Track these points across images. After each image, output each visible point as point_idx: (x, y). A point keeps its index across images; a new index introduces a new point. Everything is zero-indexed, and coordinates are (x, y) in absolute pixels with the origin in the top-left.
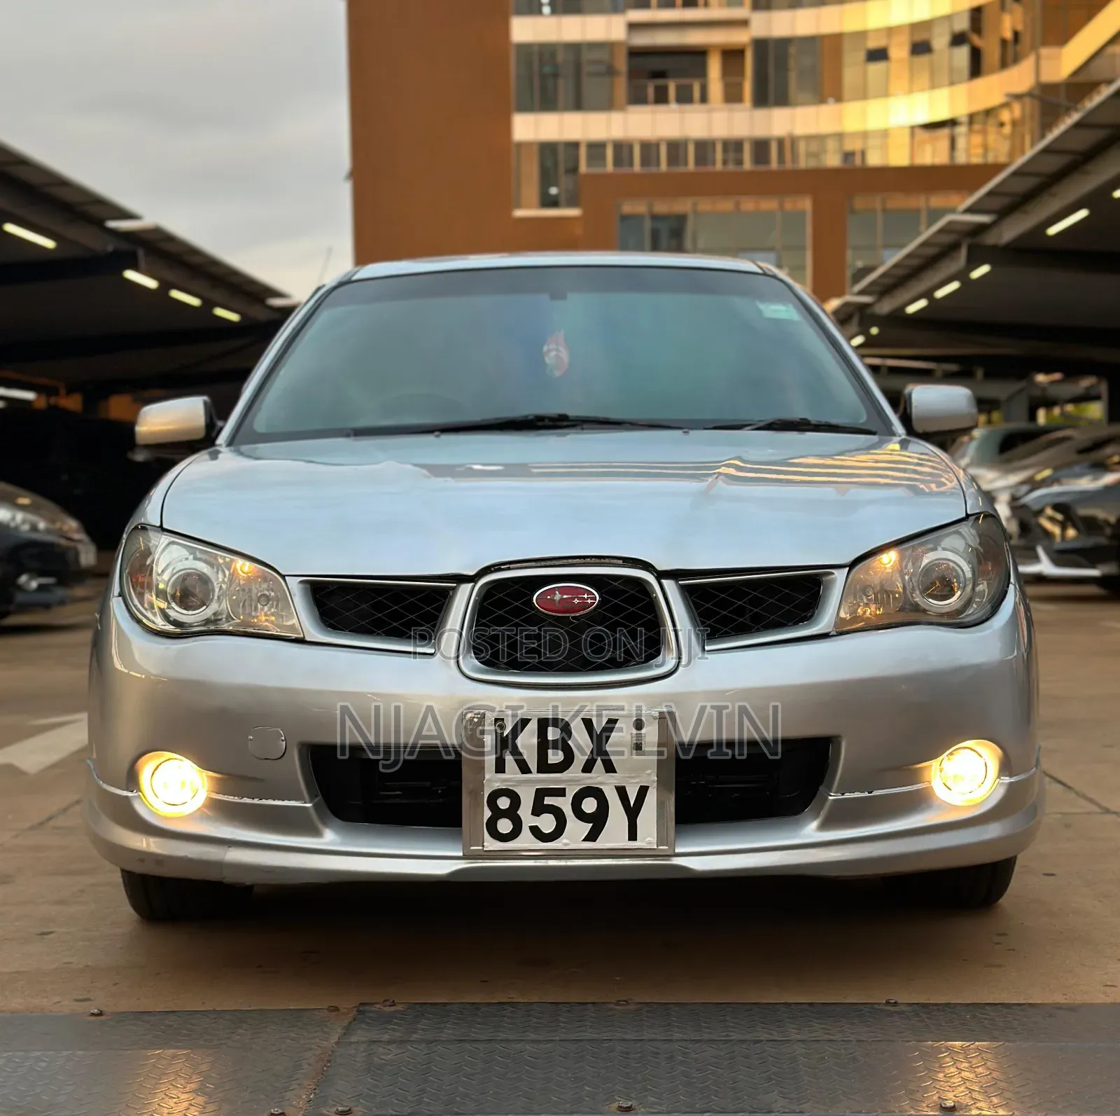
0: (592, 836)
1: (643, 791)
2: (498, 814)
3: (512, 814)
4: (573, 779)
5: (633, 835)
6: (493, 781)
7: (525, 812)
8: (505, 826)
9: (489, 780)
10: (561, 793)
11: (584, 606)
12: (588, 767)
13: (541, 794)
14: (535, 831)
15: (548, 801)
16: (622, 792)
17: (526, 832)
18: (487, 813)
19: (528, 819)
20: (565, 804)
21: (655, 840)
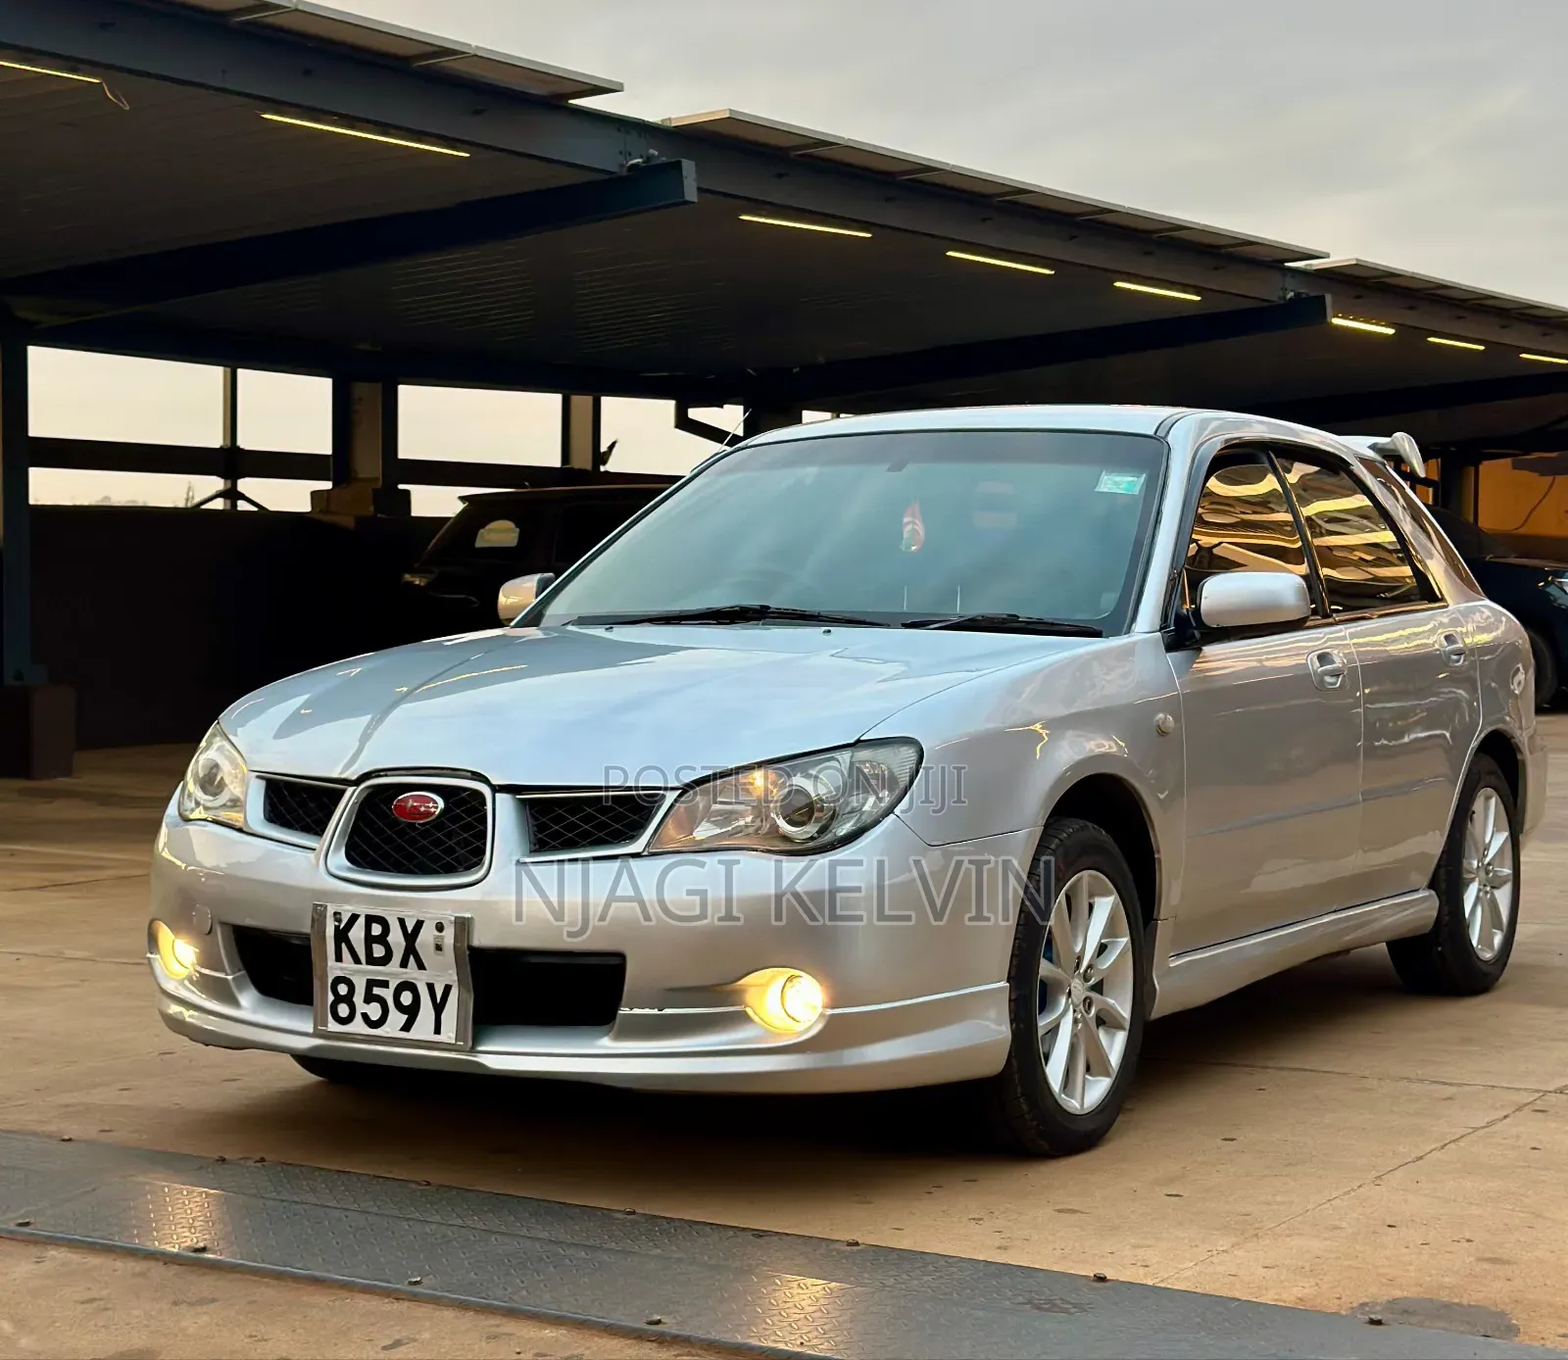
0: (407, 1027)
1: (447, 989)
2: (339, 999)
3: (349, 1000)
4: (393, 972)
5: (437, 1031)
6: (334, 970)
7: (359, 998)
8: (343, 1010)
9: (331, 967)
10: (385, 984)
11: (429, 814)
12: (404, 964)
13: (371, 984)
14: (365, 1016)
15: (376, 991)
16: (431, 987)
17: (358, 1018)
18: (331, 998)
19: (361, 1007)
20: (388, 994)
21: (453, 1036)
